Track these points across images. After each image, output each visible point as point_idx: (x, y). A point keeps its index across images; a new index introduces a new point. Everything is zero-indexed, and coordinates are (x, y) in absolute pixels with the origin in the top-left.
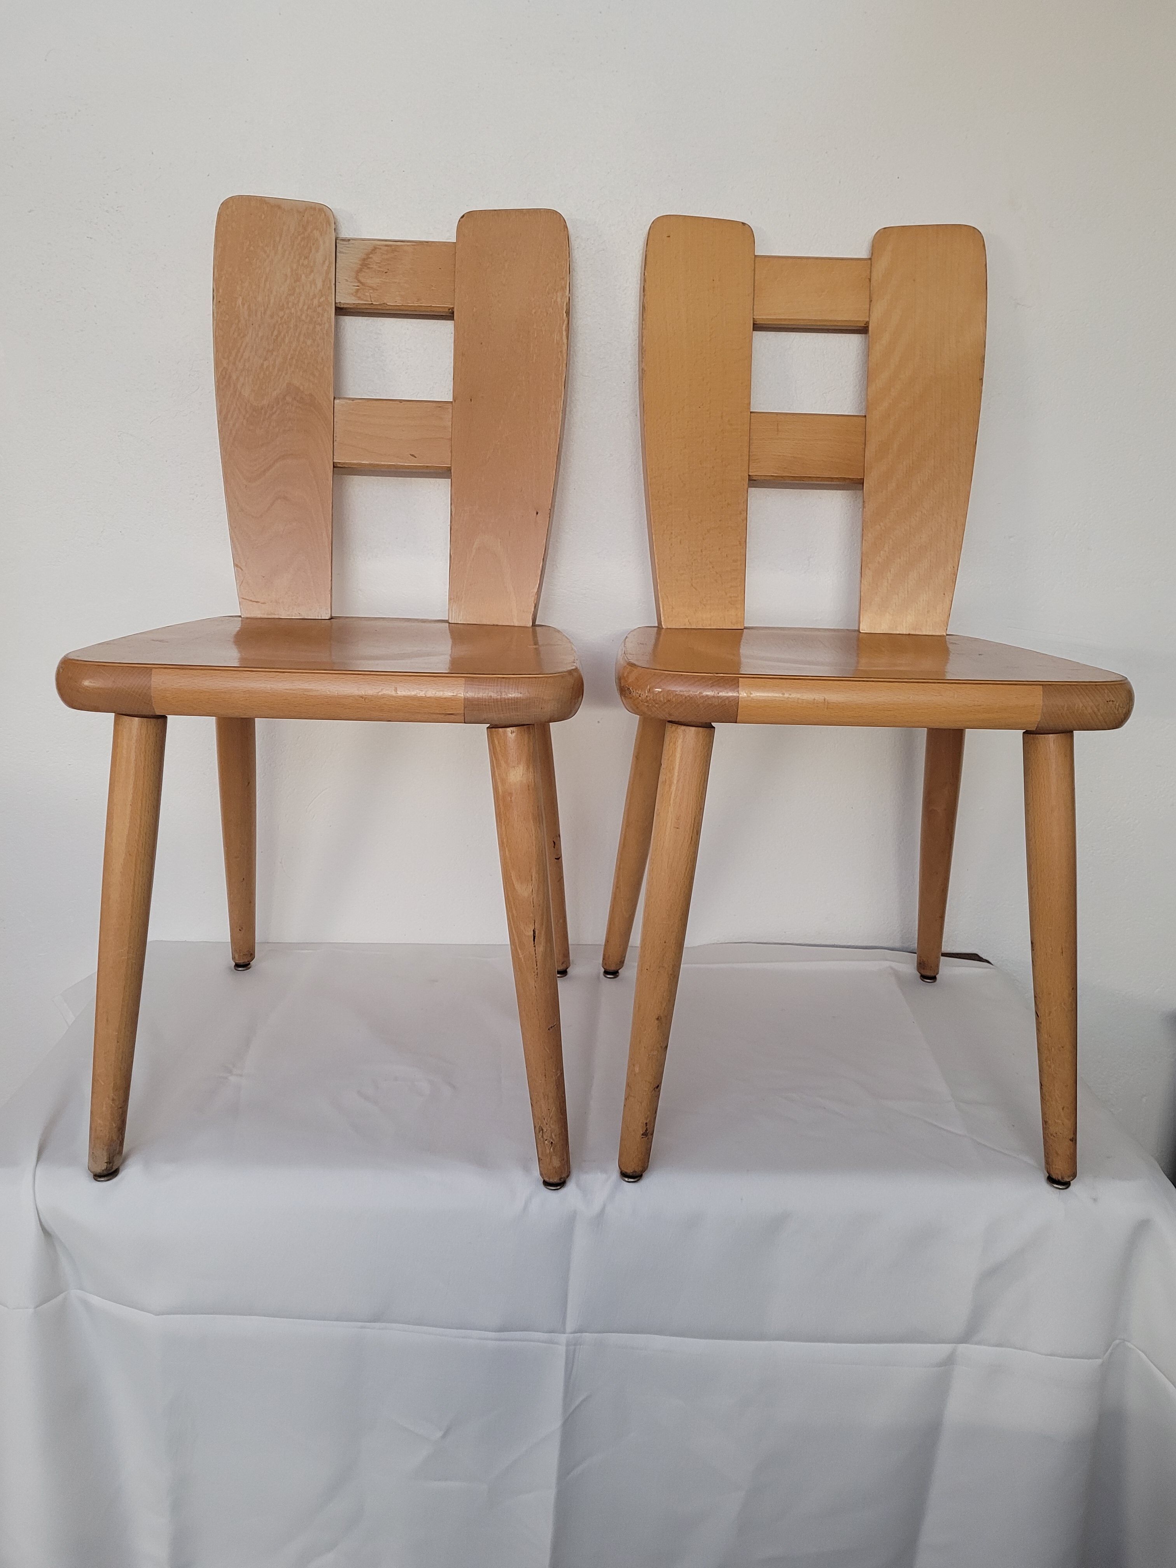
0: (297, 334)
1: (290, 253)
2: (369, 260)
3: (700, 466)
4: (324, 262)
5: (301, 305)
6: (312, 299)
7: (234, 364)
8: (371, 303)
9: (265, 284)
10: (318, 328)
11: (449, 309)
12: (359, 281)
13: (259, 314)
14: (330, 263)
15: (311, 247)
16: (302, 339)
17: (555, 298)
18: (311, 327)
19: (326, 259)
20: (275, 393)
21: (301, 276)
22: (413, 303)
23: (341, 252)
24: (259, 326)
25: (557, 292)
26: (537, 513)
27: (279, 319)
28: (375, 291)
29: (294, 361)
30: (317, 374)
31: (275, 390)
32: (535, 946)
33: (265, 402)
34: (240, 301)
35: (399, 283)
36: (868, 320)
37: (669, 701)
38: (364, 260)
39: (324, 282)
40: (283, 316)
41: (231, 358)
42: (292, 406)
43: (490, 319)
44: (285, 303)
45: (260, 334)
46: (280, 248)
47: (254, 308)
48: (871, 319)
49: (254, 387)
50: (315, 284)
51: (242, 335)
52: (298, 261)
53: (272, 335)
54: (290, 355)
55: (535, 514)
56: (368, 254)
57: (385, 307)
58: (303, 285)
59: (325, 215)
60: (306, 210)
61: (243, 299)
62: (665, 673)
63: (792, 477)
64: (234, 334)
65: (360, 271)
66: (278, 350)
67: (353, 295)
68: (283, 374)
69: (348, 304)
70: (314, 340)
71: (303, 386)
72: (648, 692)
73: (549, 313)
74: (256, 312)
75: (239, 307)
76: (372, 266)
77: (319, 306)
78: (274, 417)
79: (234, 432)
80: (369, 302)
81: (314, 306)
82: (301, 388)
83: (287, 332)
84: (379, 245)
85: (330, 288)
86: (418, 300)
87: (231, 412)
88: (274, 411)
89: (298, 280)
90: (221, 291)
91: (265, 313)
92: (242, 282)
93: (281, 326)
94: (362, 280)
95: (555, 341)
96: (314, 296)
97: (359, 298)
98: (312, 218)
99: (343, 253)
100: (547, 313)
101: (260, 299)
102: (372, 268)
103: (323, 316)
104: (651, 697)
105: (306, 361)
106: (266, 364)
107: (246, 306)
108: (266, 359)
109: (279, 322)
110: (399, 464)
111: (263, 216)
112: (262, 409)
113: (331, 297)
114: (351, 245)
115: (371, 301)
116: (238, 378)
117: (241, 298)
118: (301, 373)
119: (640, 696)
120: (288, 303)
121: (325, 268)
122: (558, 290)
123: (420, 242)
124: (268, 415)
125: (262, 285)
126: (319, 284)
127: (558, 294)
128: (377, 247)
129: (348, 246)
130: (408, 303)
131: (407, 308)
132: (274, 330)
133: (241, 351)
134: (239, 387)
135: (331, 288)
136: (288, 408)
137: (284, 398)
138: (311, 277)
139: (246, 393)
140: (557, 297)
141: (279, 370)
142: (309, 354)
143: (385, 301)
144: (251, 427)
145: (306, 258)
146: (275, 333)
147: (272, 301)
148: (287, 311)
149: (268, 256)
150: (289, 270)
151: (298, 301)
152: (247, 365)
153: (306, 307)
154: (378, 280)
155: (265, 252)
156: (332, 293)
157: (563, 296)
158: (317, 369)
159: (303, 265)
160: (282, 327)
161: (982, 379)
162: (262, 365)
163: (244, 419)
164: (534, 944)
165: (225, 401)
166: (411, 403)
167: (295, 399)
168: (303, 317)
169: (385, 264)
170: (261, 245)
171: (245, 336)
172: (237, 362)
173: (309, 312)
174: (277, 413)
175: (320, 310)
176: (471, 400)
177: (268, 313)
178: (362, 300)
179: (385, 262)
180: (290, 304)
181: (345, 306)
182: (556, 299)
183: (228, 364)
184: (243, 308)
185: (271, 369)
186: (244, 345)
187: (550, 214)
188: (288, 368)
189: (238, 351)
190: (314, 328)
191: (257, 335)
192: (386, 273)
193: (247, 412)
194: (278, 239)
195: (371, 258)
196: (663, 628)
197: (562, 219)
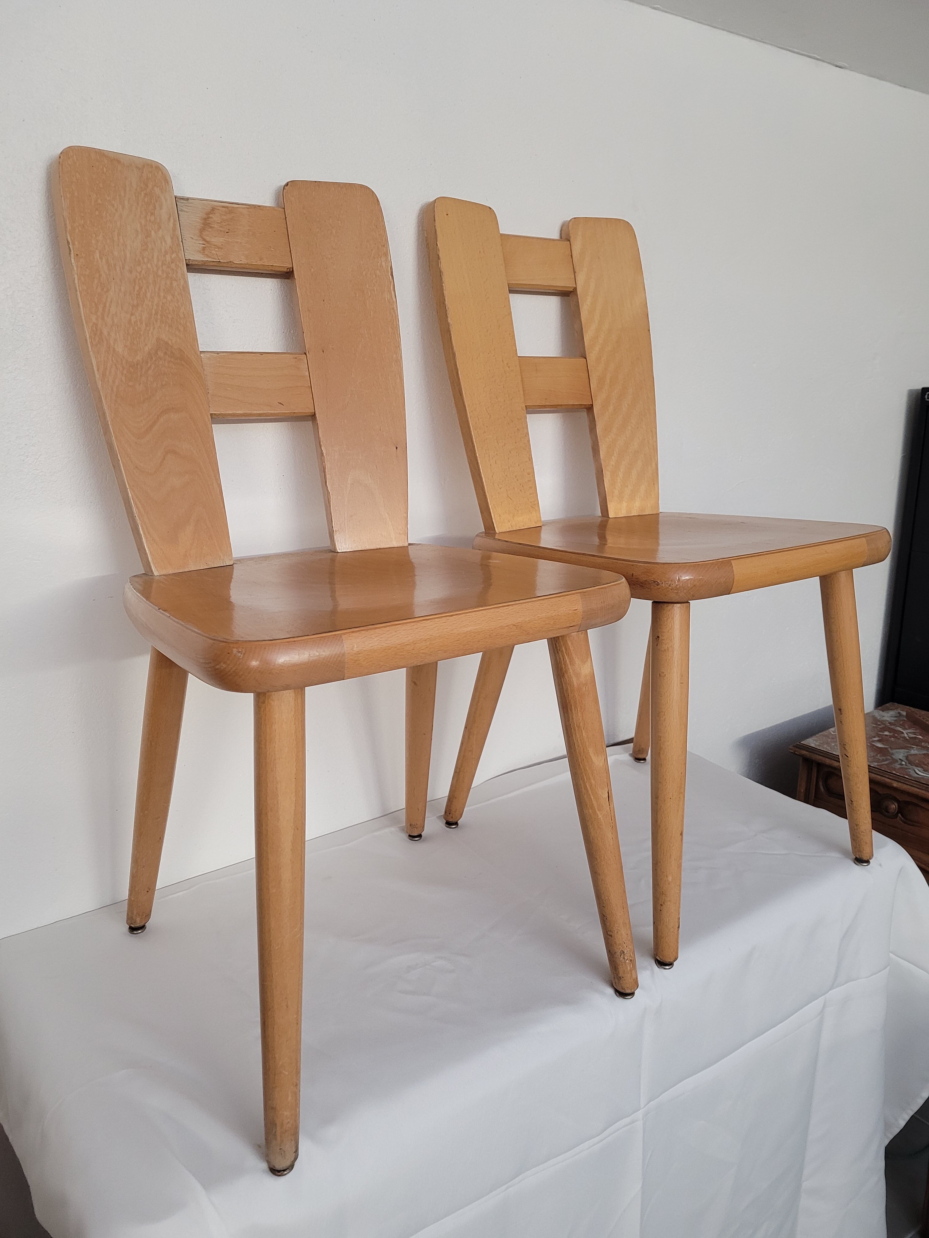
0: (157, 290)
1: (137, 208)
2: (209, 219)
3: (497, 401)
4: (169, 219)
5: (155, 260)
6: (164, 256)
7: (103, 319)
8: (219, 261)
9: (118, 239)
10: (175, 284)
11: (288, 269)
12: (204, 240)
13: (118, 269)
14: (175, 221)
15: (154, 203)
16: (162, 294)
17: (380, 262)
18: (168, 283)
19: (170, 217)
20: (146, 349)
21: (151, 232)
22: (256, 262)
23: (182, 211)
24: (120, 280)
25: (380, 258)
26: (397, 448)
27: (138, 274)
28: (220, 250)
29: (159, 317)
30: (182, 329)
31: (146, 345)
32: (609, 805)
33: (139, 358)
34: (97, 255)
35: (241, 243)
36: (575, 286)
37: (695, 586)
38: (205, 219)
39: (172, 238)
40: (141, 272)
41: (99, 314)
42: (164, 360)
43: (328, 279)
44: (140, 258)
45: (123, 289)
46: (126, 203)
47: (112, 262)
48: (577, 285)
49: (126, 343)
50: (165, 242)
51: (105, 290)
52: (146, 217)
53: (134, 291)
54: (154, 310)
55: (395, 449)
56: (208, 214)
57: (231, 265)
58: (154, 241)
59: (162, 173)
60: (144, 166)
61: (100, 252)
62: (687, 565)
63: (551, 405)
64: (97, 288)
65: (202, 230)
66: (142, 305)
67: (200, 252)
68: (152, 329)
69: (197, 261)
70: (173, 296)
71: (172, 340)
72: (677, 582)
73: (377, 275)
74: (115, 265)
75: (97, 261)
76: (214, 226)
77: (172, 262)
78: (150, 372)
79: (115, 389)
80: (217, 259)
81: (167, 262)
82: (170, 342)
83: (148, 287)
84: (217, 206)
85: (178, 245)
86: (261, 260)
87: (108, 369)
88: (149, 366)
89: (148, 235)
90: (76, 243)
91: (123, 268)
92: (96, 235)
93: (140, 281)
94: (208, 239)
95: (387, 299)
96: (166, 253)
97: (207, 256)
98: (150, 175)
99: (184, 211)
100: (376, 276)
101: (116, 253)
102: (214, 227)
103: (177, 272)
104: (681, 585)
105: (170, 316)
106: (133, 319)
107: (104, 260)
108: (132, 314)
109: (138, 277)
110: (269, 412)
111: (105, 169)
112: (137, 364)
113: (181, 253)
114: (191, 205)
115: (219, 259)
116: (109, 334)
117: (97, 251)
118: (167, 328)
119: (670, 586)
120: (143, 259)
121: (171, 225)
122: (381, 256)
123: (253, 205)
124: (144, 370)
125: (116, 238)
126: (169, 241)
127: (382, 259)
128: (216, 207)
129: (187, 205)
130: (253, 262)
131: (250, 267)
132: (135, 285)
133: (108, 305)
134: (112, 343)
135: (180, 245)
136: (161, 363)
137: (156, 353)
138: (160, 233)
139: (120, 349)
140: (381, 262)
141: (147, 325)
142: (171, 309)
143: (231, 260)
144: (131, 384)
145: (152, 214)
146: (137, 288)
147: (128, 255)
148: (144, 267)
149: (116, 210)
150: (139, 225)
151: (153, 257)
152: (116, 321)
153: (160, 263)
154: (222, 239)
155: (113, 206)
156: (181, 250)
157: (386, 261)
158: (181, 324)
159: (150, 220)
160: (142, 282)
161: (649, 330)
162: (130, 320)
163: (122, 375)
164: (609, 803)
165: (100, 358)
166: (243, 354)
167: (166, 353)
168: (160, 273)
169: (225, 224)
170: (108, 198)
171: (108, 291)
172: (106, 318)
173: (164, 267)
174: (152, 368)
175: (173, 266)
176: (323, 351)
177: (127, 268)
178: (210, 257)
179: (225, 223)
180: (146, 260)
181: (194, 263)
182: (381, 264)
183: (97, 319)
184: (102, 262)
185: (139, 323)
186: (109, 300)
187: (363, 189)
188: (155, 323)
189: (105, 306)
190: (171, 283)
191: (120, 290)
192: (227, 233)
193: (123, 368)
194: (122, 194)
195: (212, 218)
196: (497, 533)
197: (374, 195)
